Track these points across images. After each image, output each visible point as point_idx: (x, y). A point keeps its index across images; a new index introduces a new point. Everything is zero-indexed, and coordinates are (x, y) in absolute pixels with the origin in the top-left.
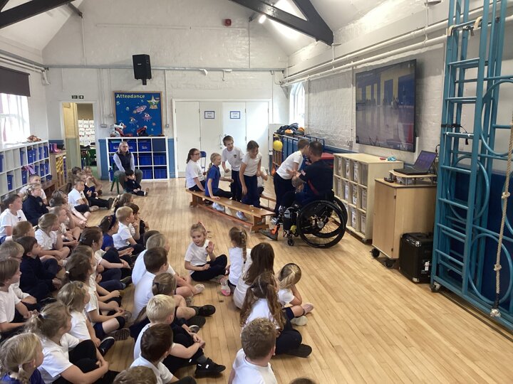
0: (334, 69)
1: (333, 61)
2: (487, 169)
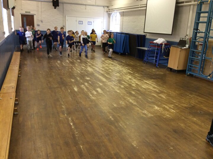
0: (139, 9)
2: (207, 41)
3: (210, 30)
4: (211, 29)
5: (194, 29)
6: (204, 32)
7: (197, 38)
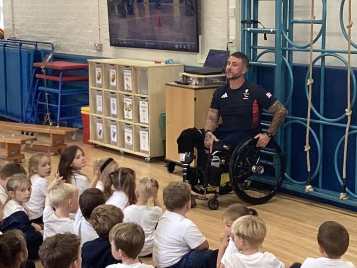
2: (289, 61)
3: (291, 24)
4: (295, 18)
5: (243, 22)
6: (274, 32)
7: (259, 51)
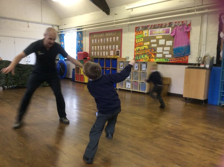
0: (115, 25)
1: (114, 21)
